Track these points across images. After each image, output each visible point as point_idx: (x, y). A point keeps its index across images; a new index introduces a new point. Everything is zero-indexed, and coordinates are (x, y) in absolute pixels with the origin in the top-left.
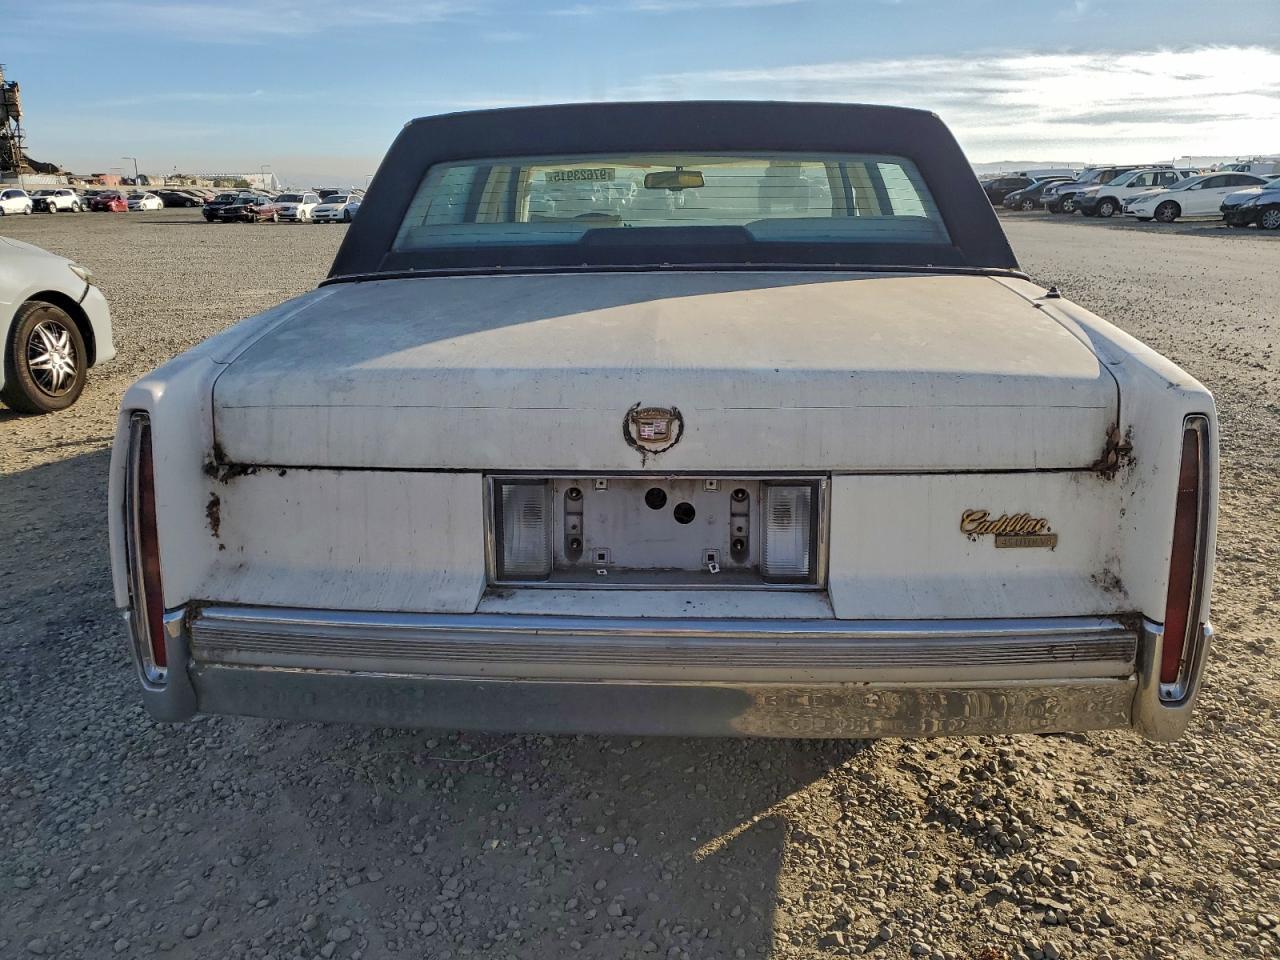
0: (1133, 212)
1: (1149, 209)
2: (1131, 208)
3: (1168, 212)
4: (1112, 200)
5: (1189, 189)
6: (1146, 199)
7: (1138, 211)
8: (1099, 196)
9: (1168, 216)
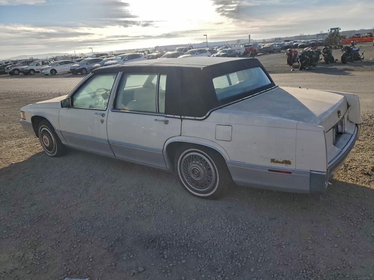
0: (44, 73)
1: (48, 72)
2: (43, 72)
3: (54, 72)
4: (33, 70)
5: (57, 65)
6: (46, 69)
7: (45, 72)
8: (28, 69)
9: (53, 73)
